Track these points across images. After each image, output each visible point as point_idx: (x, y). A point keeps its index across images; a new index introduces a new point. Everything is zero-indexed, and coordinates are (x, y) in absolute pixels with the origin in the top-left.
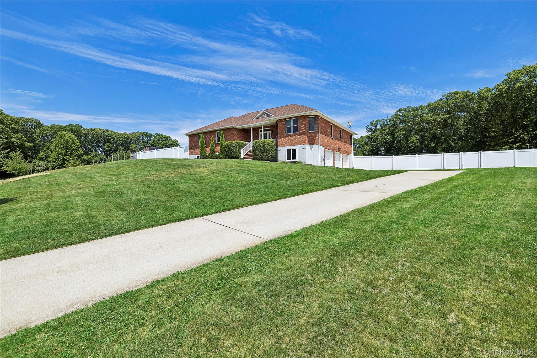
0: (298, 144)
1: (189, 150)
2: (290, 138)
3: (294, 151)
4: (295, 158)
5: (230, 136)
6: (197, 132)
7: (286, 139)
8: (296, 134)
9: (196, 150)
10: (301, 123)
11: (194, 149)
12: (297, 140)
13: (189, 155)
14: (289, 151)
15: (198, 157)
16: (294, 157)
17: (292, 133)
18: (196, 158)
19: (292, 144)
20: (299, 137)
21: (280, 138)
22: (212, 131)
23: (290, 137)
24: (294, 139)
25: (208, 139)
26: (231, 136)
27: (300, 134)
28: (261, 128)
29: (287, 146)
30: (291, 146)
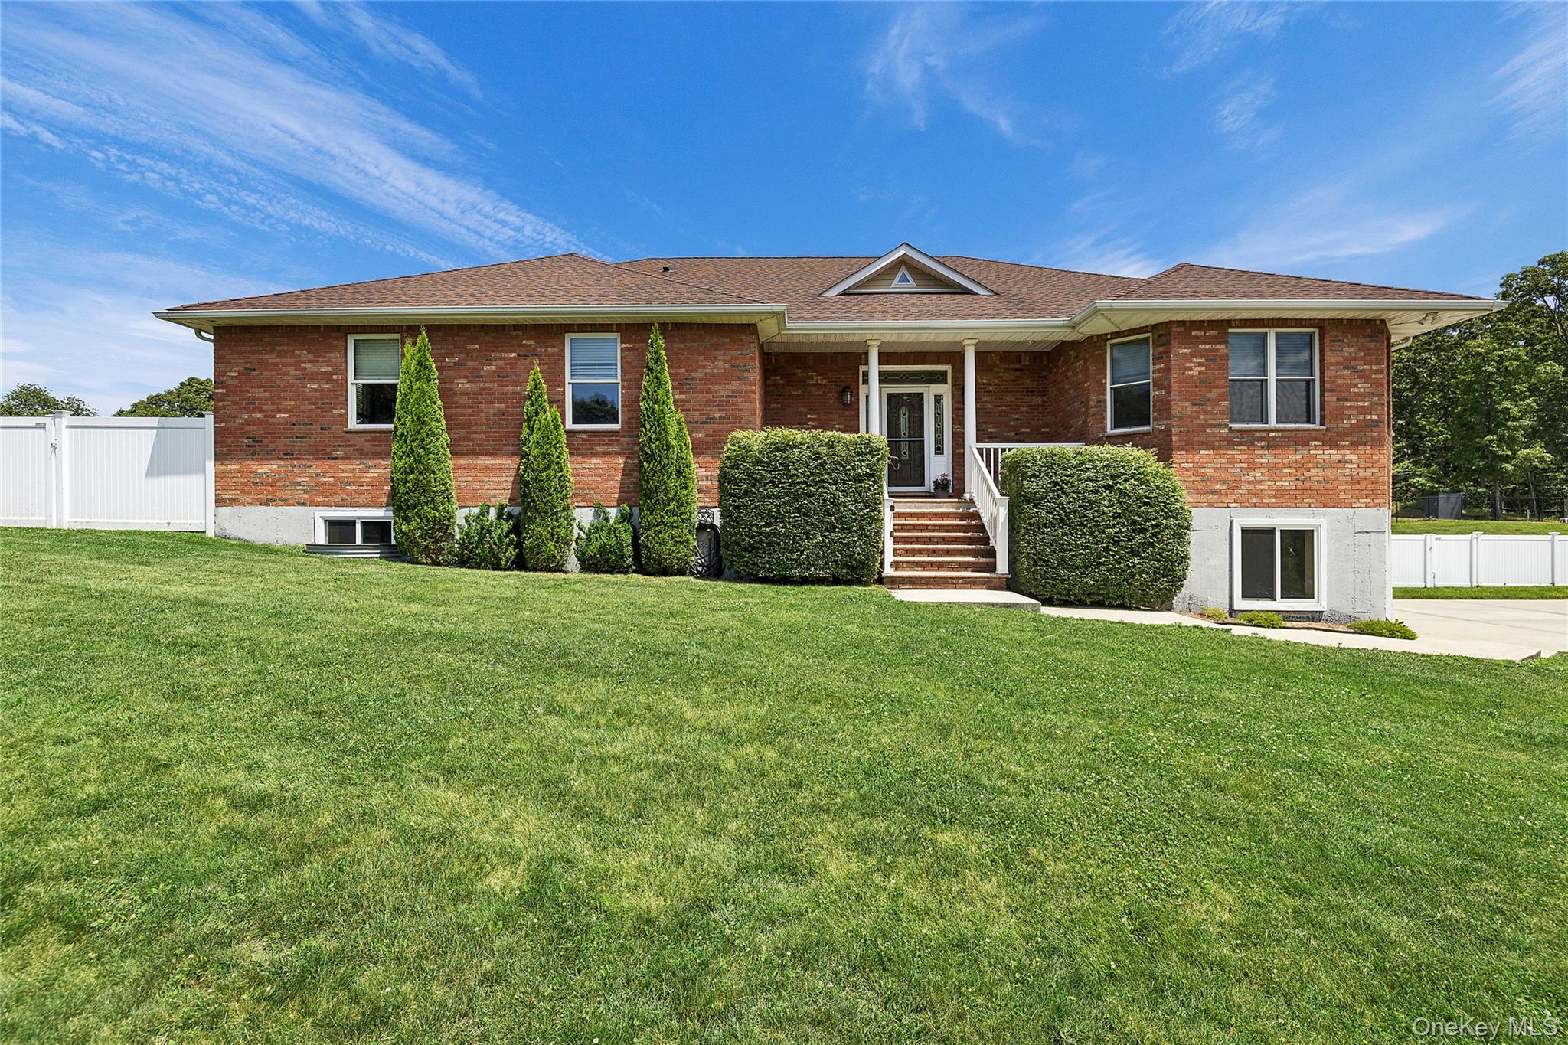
0: (1328, 500)
1: (219, 457)
2: (1266, 457)
3: (1299, 543)
4: (1307, 593)
5: (723, 390)
6: (314, 311)
7: (1231, 461)
8: (1313, 436)
9: (316, 467)
10: (1355, 370)
11: (288, 455)
12: (1316, 474)
13: (219, 502)
14: (1256, 541)
15: (340, 531)
16: (1299, 582)
17: (1273, 423)
18: (321, 539)
19: (1283, 499)
20: (1334, 454)
21: (1190, 447)
22: (517, 327)
23: (1268, 447)
24: (1300, 466)
25: (462, 384)
26: (736, 385)
27: (1342, 436)
28: (864, 358)
29: (1243, 503)
30: (1268, 506)
